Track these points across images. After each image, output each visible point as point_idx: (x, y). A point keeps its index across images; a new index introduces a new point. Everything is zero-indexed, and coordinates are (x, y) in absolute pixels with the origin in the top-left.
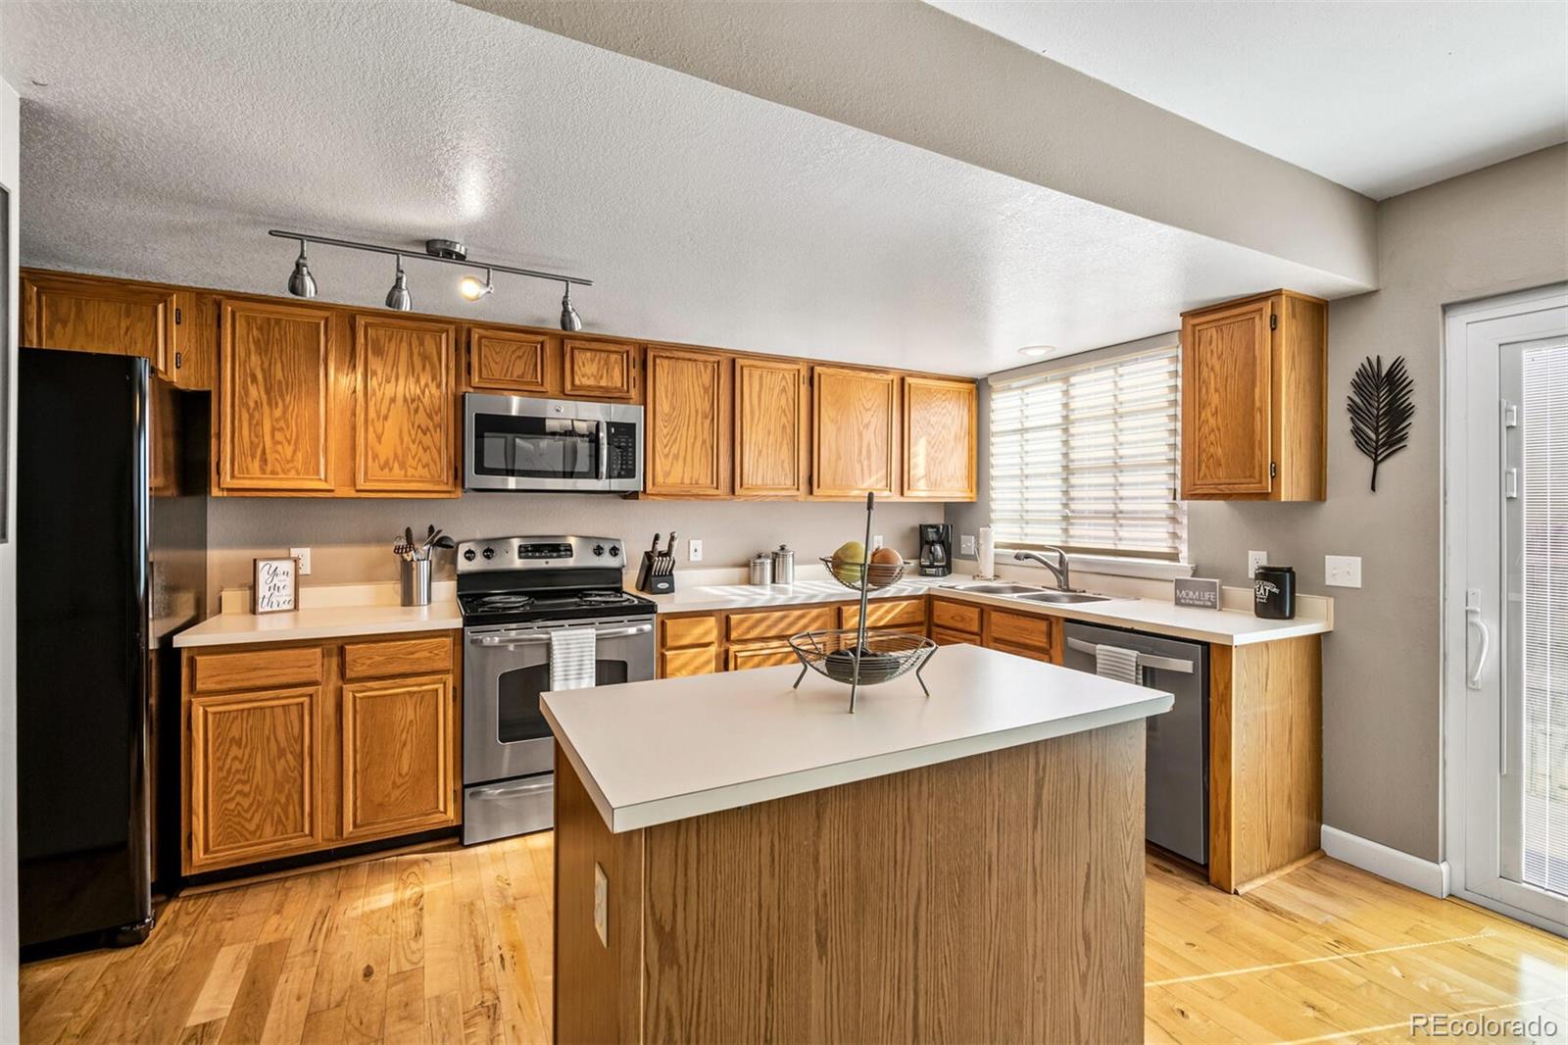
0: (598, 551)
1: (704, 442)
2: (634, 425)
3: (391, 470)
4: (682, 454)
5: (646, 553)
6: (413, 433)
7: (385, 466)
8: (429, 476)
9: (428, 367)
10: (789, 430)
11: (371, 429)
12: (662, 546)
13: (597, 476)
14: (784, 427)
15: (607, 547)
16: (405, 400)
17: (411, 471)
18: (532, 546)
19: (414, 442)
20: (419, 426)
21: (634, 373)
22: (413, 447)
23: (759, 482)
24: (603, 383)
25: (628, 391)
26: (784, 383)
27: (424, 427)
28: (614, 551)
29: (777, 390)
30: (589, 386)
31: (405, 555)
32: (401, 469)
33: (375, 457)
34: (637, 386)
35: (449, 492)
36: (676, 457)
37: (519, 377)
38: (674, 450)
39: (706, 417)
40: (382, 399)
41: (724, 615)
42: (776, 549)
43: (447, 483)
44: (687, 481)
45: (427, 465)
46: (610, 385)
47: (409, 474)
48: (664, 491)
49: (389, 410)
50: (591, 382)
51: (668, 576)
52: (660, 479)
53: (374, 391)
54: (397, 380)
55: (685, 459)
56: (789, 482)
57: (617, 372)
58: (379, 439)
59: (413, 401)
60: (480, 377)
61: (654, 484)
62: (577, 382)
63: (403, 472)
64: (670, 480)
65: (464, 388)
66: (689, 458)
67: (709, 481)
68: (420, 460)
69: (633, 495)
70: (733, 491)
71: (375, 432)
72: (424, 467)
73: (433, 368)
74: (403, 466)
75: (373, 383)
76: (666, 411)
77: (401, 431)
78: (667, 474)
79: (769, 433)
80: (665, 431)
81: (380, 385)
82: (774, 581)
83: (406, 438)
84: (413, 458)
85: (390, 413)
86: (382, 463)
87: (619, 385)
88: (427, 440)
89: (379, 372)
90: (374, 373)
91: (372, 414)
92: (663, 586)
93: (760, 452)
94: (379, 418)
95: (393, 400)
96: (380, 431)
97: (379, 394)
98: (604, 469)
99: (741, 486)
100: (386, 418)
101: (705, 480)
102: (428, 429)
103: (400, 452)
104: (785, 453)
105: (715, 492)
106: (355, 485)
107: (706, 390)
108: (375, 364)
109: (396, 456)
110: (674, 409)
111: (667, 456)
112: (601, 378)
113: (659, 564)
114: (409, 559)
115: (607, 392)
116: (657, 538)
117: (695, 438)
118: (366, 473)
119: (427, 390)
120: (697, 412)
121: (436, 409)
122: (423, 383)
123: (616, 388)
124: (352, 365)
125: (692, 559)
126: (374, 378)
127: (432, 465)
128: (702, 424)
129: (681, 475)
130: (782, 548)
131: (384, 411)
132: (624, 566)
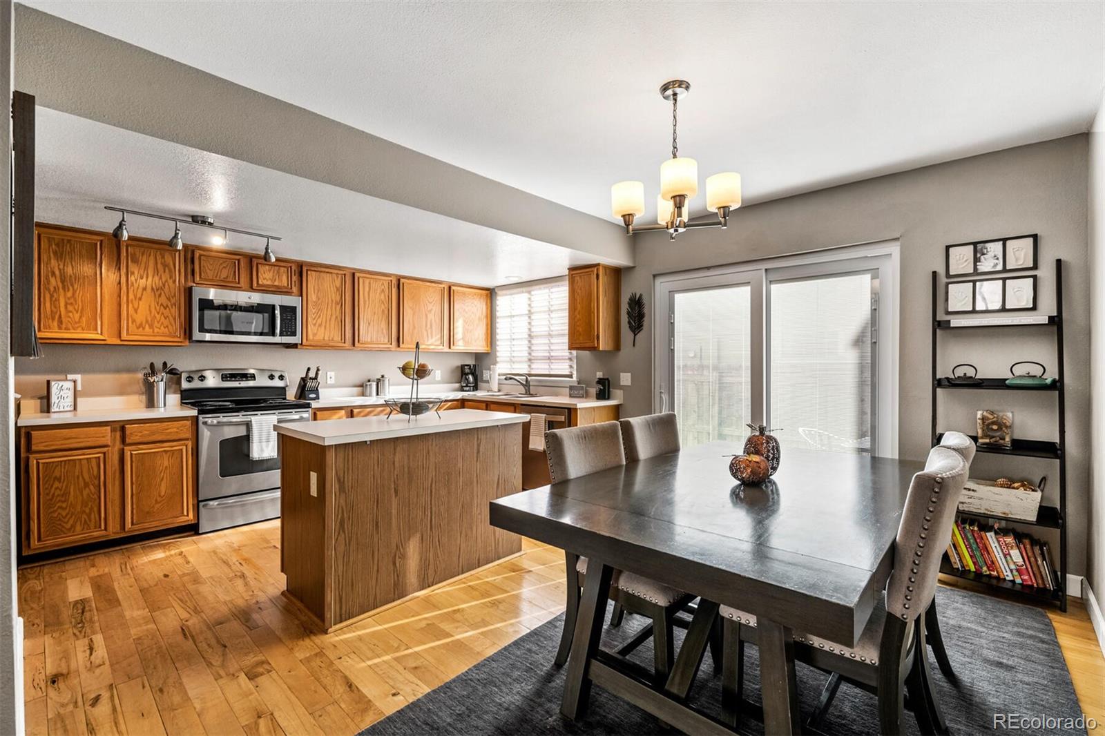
0: (271, 377)
1: (336, 317)
2: (295, 307)
3: (144, 329)
4: (324, 324)
5: (302, 379)
6: (158, 308)
7: (141, 326)
8: (168, 333)
9: (167, 271)
10: (386, 312)
11: (130, 305)
12: (312, 374)
13: (273, 334)
14: (383, 311)
15: (277, 375)
16: (152, 289)
17: (156, 330)
18: (230, 374)
19: (158, 313)
20: (162, 304)
21: (294, 278)
22: (158, 316)
23: (369, 340)
24: (276, 283)
25: (291, 288)
26: (383, 287)
27: (165, 305)
28: (281, 378)
29: (378, 291)
30: (268, 285)
31: (150, 378)
32: (150, 328)
33: (134, 321)
34: (297, 285)
35: (181, 342)
36: (320, 325)
37: (224, 278)
38: (319, 321)
39: (338, 304)
40: (138, 288)
41: (349, 409)
42: (379, 377)
43: (180, 337)
44: (326, 338)
45: (167, 326)
46: (280, 284)
47: (155, 331)
48: (313, 343)
49: (142, 295)
50: (269, 283)
51: (316, 391)
52: (311, 337)
53: (132, 283)
54: (147, 278)
55: (325, 327)
56: (386, 341)
57: (284, 278)
58: (136, 311)
59: (157, 290)
60: (200, 277)
61: (307, 340)
62: (260, 282)
63: (151, 330)
64: (317, 338)
65: (191, 284)
66: (328, 326)
67: (340, 339)
68: (162, 323)
69: (295, 346)
70: (354, 345)
71: (133, 307)
72: (165, 328)
73: (170, 271)
74: (151, 326)
75: (132, 279)
76: (314, 300)
77: (150, 306)
78: (315, 335)
79: (375, 313)
80: (314, 311)
81: (136, 280)
82: (377, 394)
83: (153, 310)
84: (158, 322)
85: (143, 297)
86: (138, 325)
87: (286, 285)
88: (166, 312)
89: (136, 273)
90: (133, 273)
91: (131, 296)
92: (314, 396)
93: (369, 324)
94: (135, 298)
95: (145, 289)
96: (136, 306)
97: (136, 285)
98: (278, 331)
99: (359, 342)
100: (140, 299)
101: (337, 338)
102: (167, 306)
103: (149, 319)
104: (384, 325)
105: (344, 345)
106: (120, 337)
107: (338, 290)
108: (132, 267)
109: (147, 321)
110: (319, 299)
111: (315, 325)
112: (275, 280)
113: (310, 384)
114: (152, 381)
115: (279, 288)
116: (309, 369)
117: (331, 315)
118: (128, 330)
119: (166, 284)
120: (332, 301)
121: (173, 294)
122: (164, 280)
123: (284, 286)
124: (117, 268)
125: (328, 382)
126: (133, 276)
127: (170, 327)
128: (336, 308)
129: (323, 335)
130: (383, 376)
131: (139, 295)
132: (287, 386)
